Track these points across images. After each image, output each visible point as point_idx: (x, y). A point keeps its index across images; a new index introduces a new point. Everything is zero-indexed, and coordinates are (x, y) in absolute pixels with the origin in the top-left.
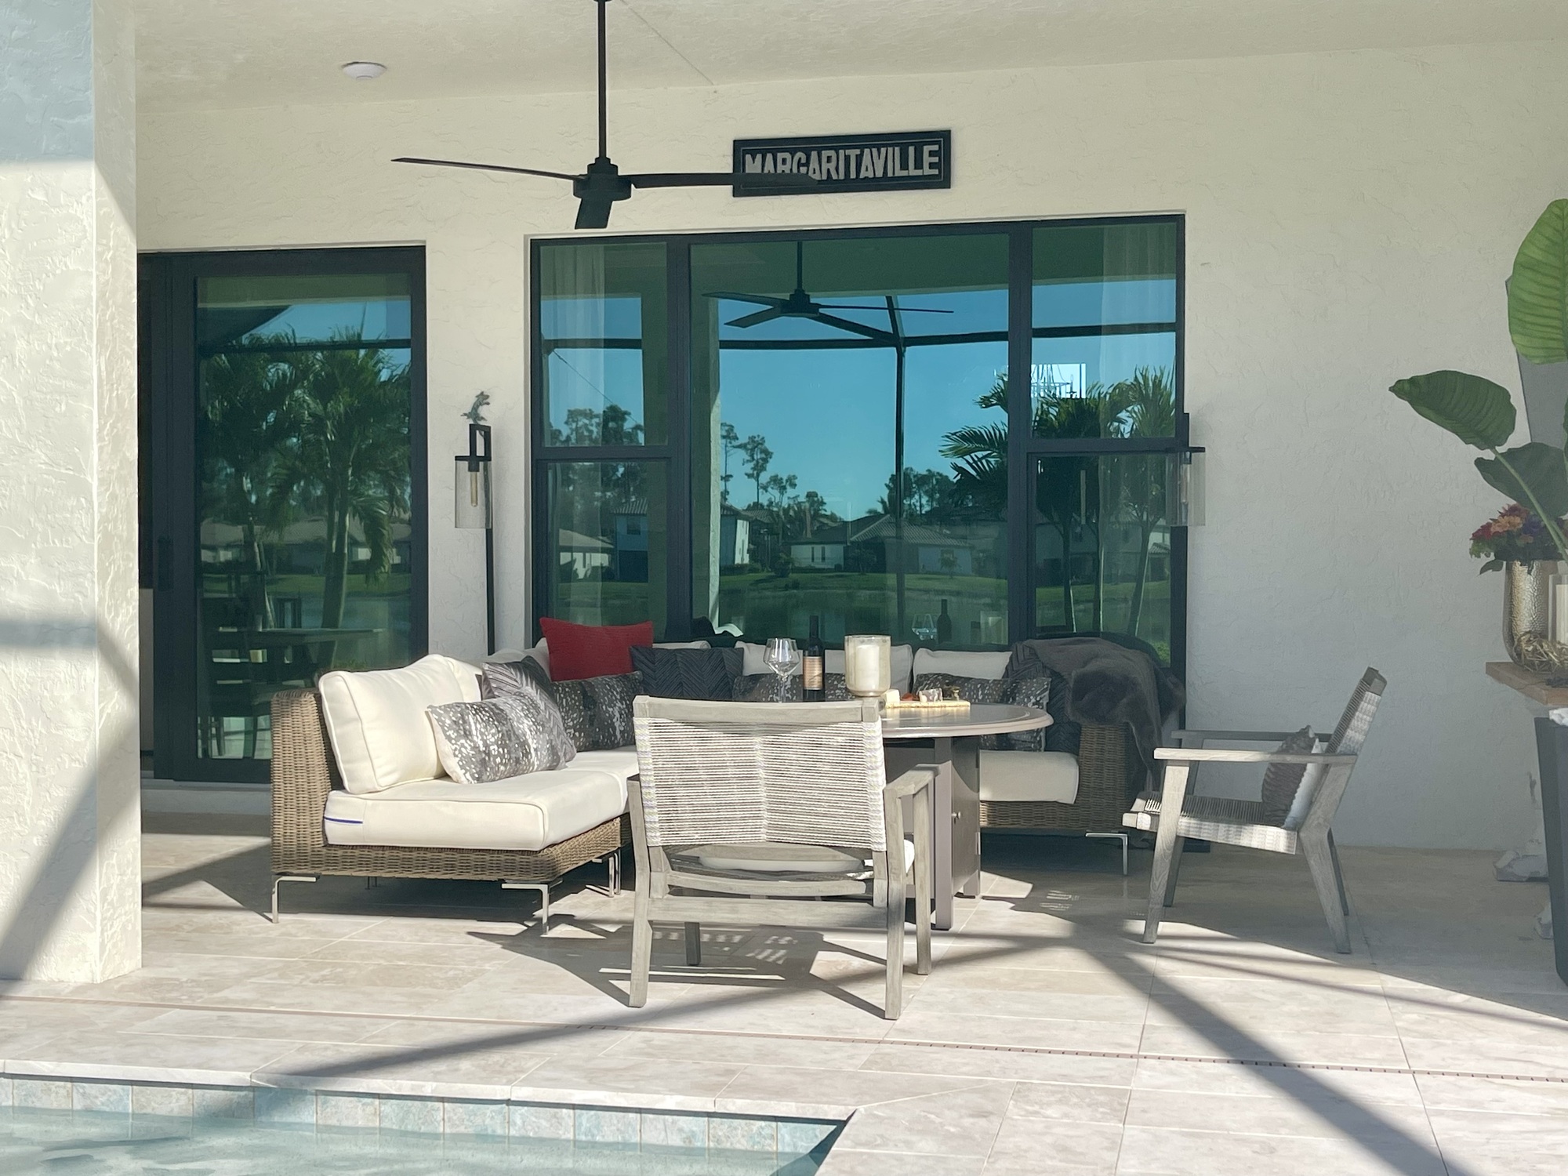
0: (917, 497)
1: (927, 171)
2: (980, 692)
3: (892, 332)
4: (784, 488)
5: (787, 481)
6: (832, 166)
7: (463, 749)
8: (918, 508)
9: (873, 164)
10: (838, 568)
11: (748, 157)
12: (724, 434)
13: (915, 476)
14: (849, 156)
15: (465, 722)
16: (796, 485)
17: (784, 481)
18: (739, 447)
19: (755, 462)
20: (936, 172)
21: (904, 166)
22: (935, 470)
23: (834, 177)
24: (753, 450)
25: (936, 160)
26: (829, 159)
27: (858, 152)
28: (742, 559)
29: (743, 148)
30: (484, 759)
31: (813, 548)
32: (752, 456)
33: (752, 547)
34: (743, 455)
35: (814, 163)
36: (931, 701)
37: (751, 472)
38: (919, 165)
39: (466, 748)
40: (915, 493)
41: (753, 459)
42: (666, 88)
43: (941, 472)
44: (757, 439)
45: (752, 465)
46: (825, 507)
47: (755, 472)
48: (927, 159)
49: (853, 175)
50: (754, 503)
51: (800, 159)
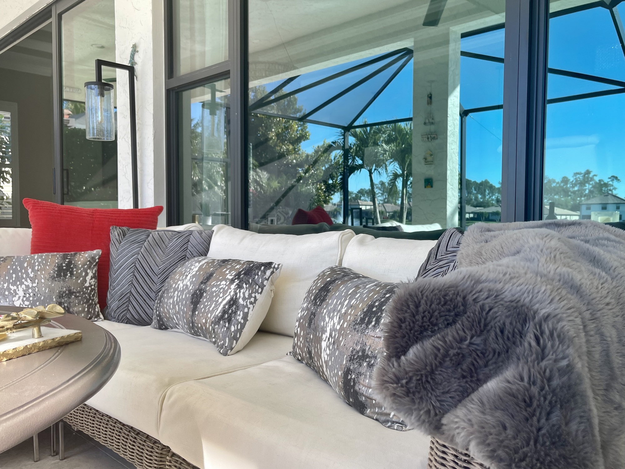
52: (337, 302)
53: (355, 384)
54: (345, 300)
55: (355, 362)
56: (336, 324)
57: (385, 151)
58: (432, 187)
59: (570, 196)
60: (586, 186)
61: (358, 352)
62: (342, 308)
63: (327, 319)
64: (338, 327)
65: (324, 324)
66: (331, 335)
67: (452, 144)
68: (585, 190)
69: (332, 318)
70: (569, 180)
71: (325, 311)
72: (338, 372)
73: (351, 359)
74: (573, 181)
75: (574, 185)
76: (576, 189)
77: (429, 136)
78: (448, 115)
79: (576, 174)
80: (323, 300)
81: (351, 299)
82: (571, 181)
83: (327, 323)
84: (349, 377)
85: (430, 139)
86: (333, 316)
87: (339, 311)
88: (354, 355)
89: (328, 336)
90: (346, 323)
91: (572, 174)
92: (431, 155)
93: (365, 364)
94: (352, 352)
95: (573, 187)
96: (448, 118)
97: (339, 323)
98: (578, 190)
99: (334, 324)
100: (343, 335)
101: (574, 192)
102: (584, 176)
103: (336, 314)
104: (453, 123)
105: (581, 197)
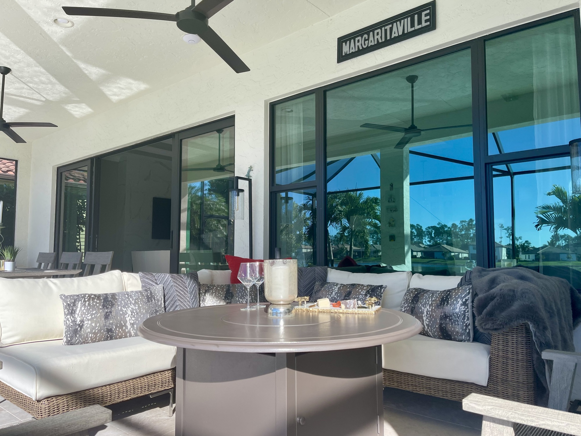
0: (561, 241)
1: (424, 24)
2: (430, 300)
3: (507, 171)
4: (518, 240)
5: (519, 238)
6: (379, 37)
7: (68, 322)
8: (561, 244)
9: (398, 29)
10: (533, 261)
11: (344, 44)
12: (500, 226)
13: (560, 236)
14: (387, 29)
15: (74, 305)
16: (521, 239)
17: (518, 238)
18: (504, 229)
19: (509, 233)
20: (428, 23)
21: (412, 25)
22: (566, 234)
23: (380, 41)
24: (508, 230)
25: (428, 17)
26: (378, 34)
27: (391, 26)
28: (504, 258)
29: (342, 41)
30: (77, 329)
31: (526, 255)
32: (508, 232)
33: (507, 255)
34: (505, 231)
35: (371, 38)
36: (348, 308)
37: (508, 236)
38: (420, 23)
39: (69, 321)
40: (560, 240)
41: (508, 233)
42: (312, 25)
43: (568, 234)
44: (509, 227)
45: (508, 234)
46: (531, 245)
47: (509, 236)
48: (424, 18)
49: (388, 38)
50: (509, 244)
51: (365, 38)
52: (425, 301)
53: (445, 328)
54: (429, 299)
55: (443, 320)
56: (429, 309)
57: (341, 211)
58: (394, 241)
59: (459, 238)
60: (471, 231)
61: (443, 316)
62: (429, 302)
63: (423, 308)
64: (430, 310)
65: (421, 311)
66: (427, 314)
67: (406, 214)
68: (471, 234)
69: (426, 307)
70: (458, 226)
71: (420, 305)
72: (436, 326)
73: (441, 319)
74: (460, 227)
75: (461, 230)
76: (463, 233)
77: (392, 209)
78: (404, 197)
79: (462, 222)
80: (417, 301)
81: (432, 299)
82: (459, 227)
83: (423, 310)
84: (442, 326)
85: (392, 211)
86: (426, 306)
87: (428, 303)
88: (442, 318)
89: (426, 314)
90: (433, 307)
91: (459, 222)
92: (393, 221)
93: (448, 320)
94: (440, 317)
95: (461, 232)
96: (404, 199)
97: (430, 308)
98: (465, 234)
99: (427, 309)
100: (434, 312)
101: (462, 235)
102: (468, 224)
103: (427, 305)
104: (407, 201)
105: (467, 239)
